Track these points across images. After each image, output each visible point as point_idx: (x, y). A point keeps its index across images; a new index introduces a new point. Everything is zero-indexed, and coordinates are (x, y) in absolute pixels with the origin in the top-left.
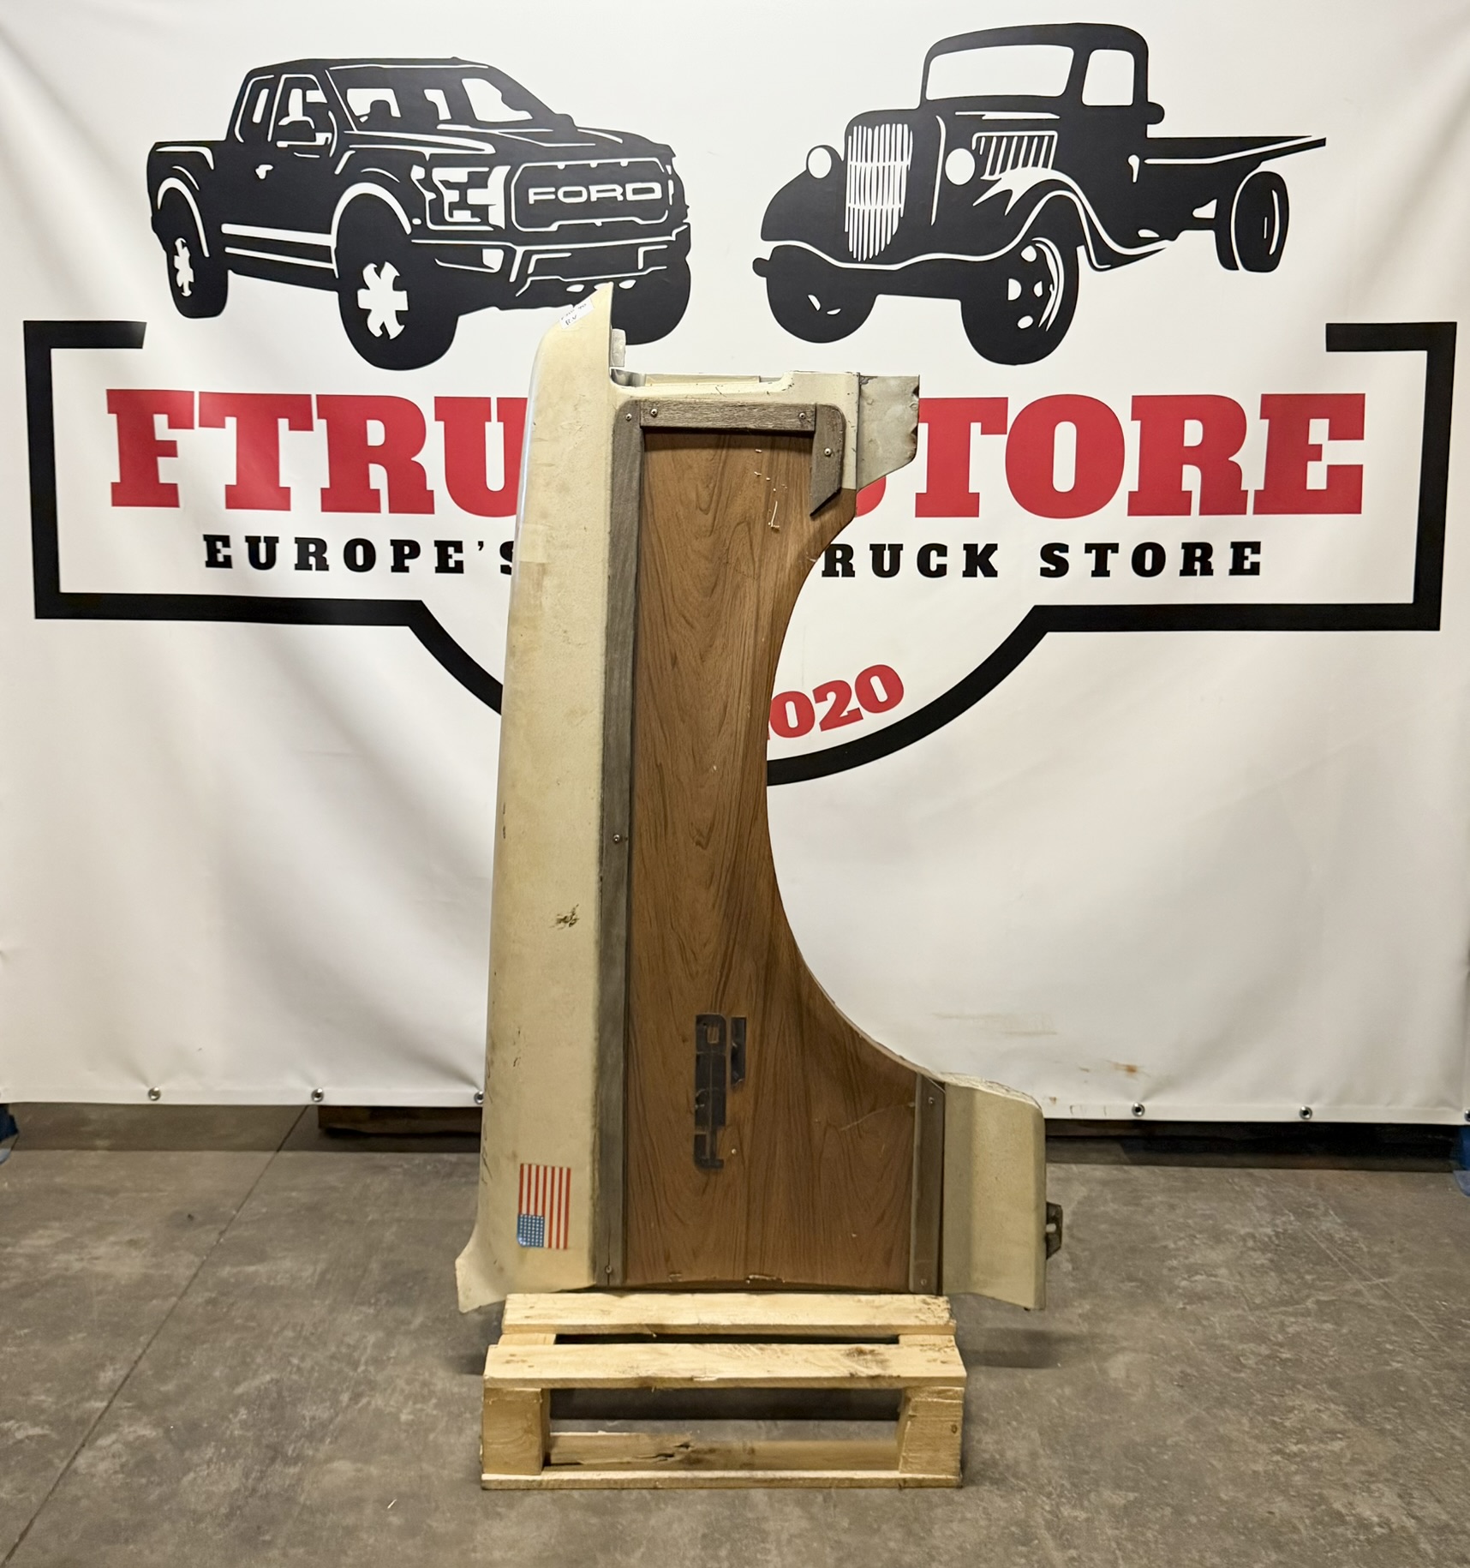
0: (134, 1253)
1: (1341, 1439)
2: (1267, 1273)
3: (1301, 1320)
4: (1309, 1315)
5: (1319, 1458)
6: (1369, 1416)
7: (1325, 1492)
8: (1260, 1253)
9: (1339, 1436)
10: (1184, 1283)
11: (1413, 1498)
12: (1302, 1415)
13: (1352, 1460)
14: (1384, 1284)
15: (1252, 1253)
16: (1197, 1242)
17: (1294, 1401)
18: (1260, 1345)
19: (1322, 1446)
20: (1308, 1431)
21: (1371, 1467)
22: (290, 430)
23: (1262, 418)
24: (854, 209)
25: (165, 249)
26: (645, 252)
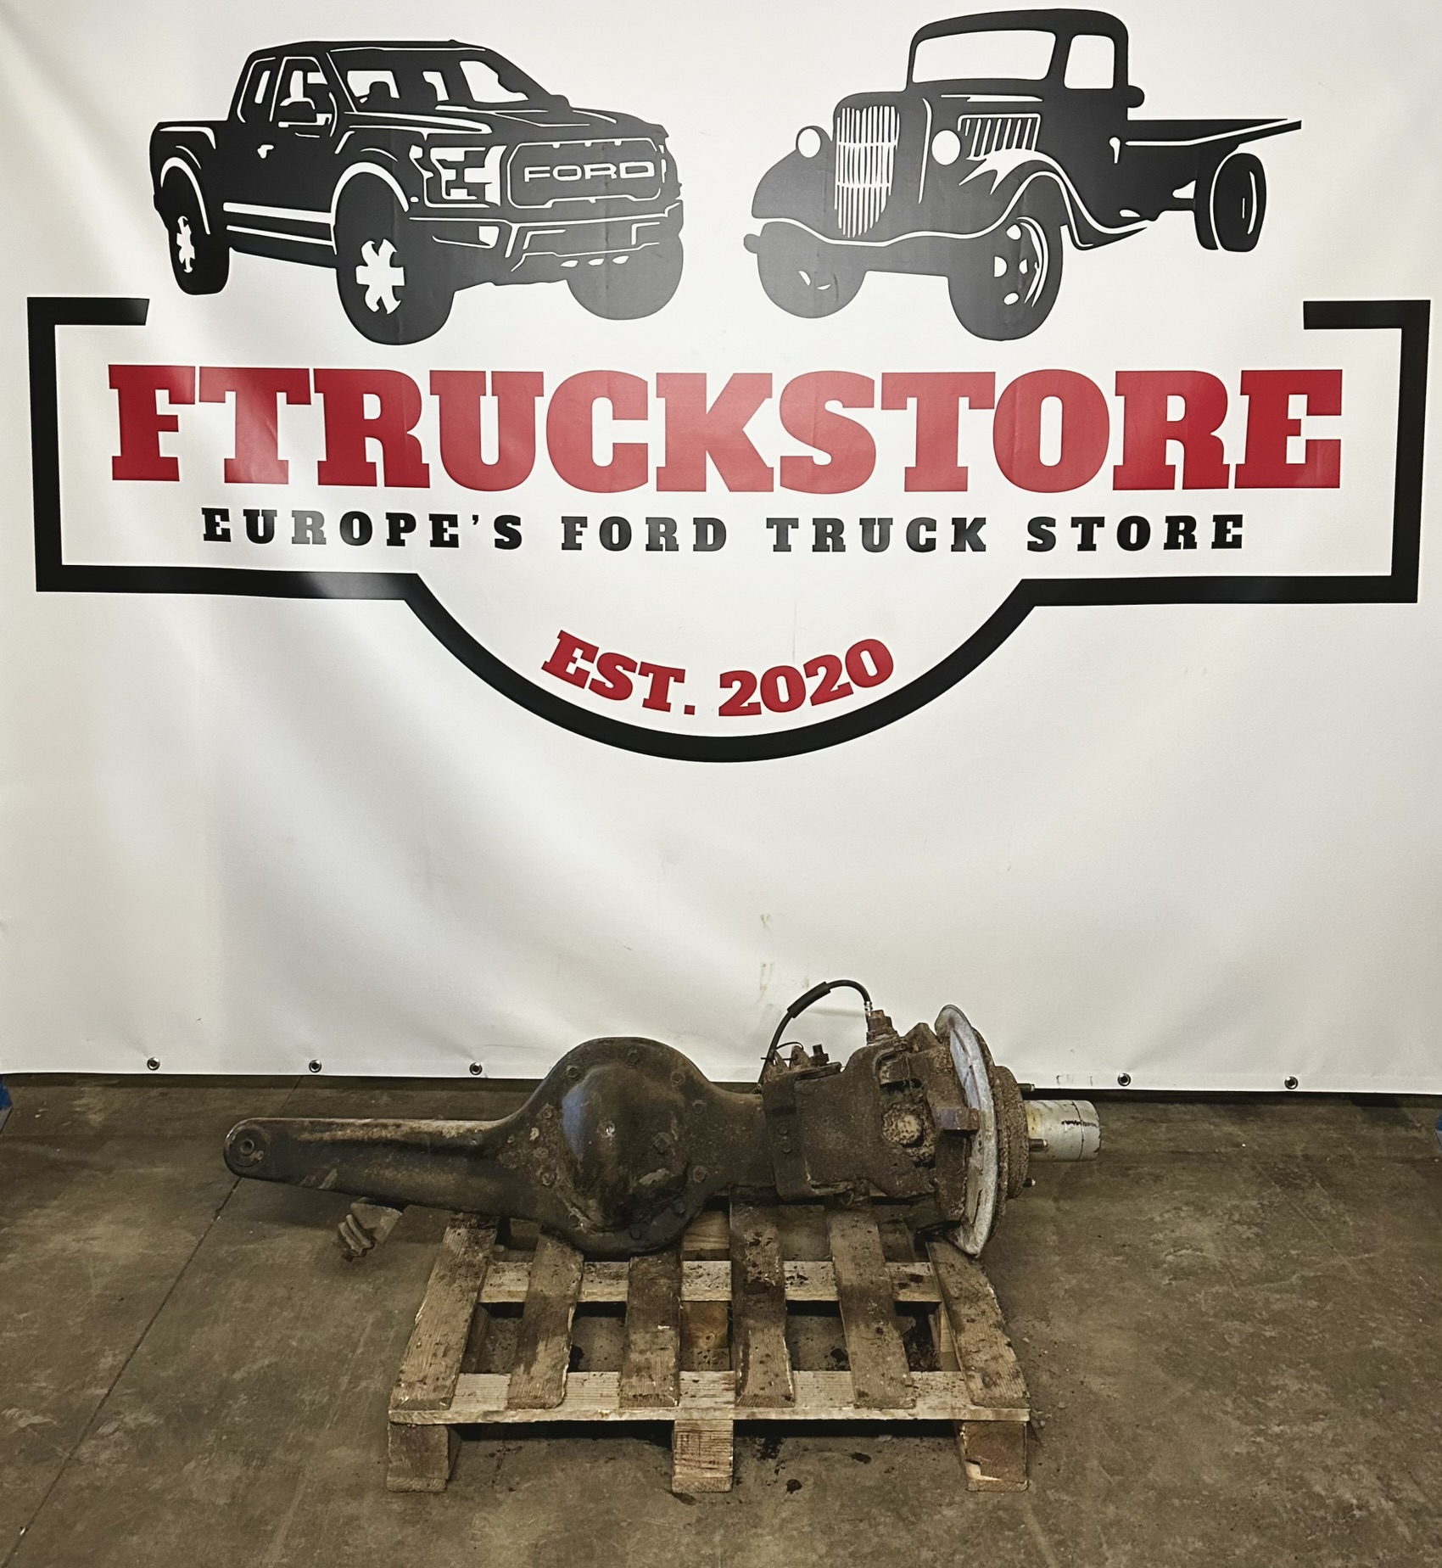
0: (131, 1232)
1: (1323, 1420)
2: (1253, 1248)
3: (1286, 1296)
4: (1294, 1292)
5: (1301, 1439)
6: (1350, 1396)
7: (1306, 1474)
8: (1245, 1227)
9: (1321, 1416)
10: (1170, 1258)
11: (1392, 1480)
12: (1286, 1395)
13: (1333, 1440)
14: (1368, 1258)
15: (1237, 1227)
16: (1183, 1214)
17: (1278, 1380)
18: (1244, 1322)
19: (1305, 1427)
20: (1291, 1411)
21: (1351, 1448)
22: (288, 403)
23: (1242, 394)
24: (843, 188)
25: (167, 227)
26: (638, 229)
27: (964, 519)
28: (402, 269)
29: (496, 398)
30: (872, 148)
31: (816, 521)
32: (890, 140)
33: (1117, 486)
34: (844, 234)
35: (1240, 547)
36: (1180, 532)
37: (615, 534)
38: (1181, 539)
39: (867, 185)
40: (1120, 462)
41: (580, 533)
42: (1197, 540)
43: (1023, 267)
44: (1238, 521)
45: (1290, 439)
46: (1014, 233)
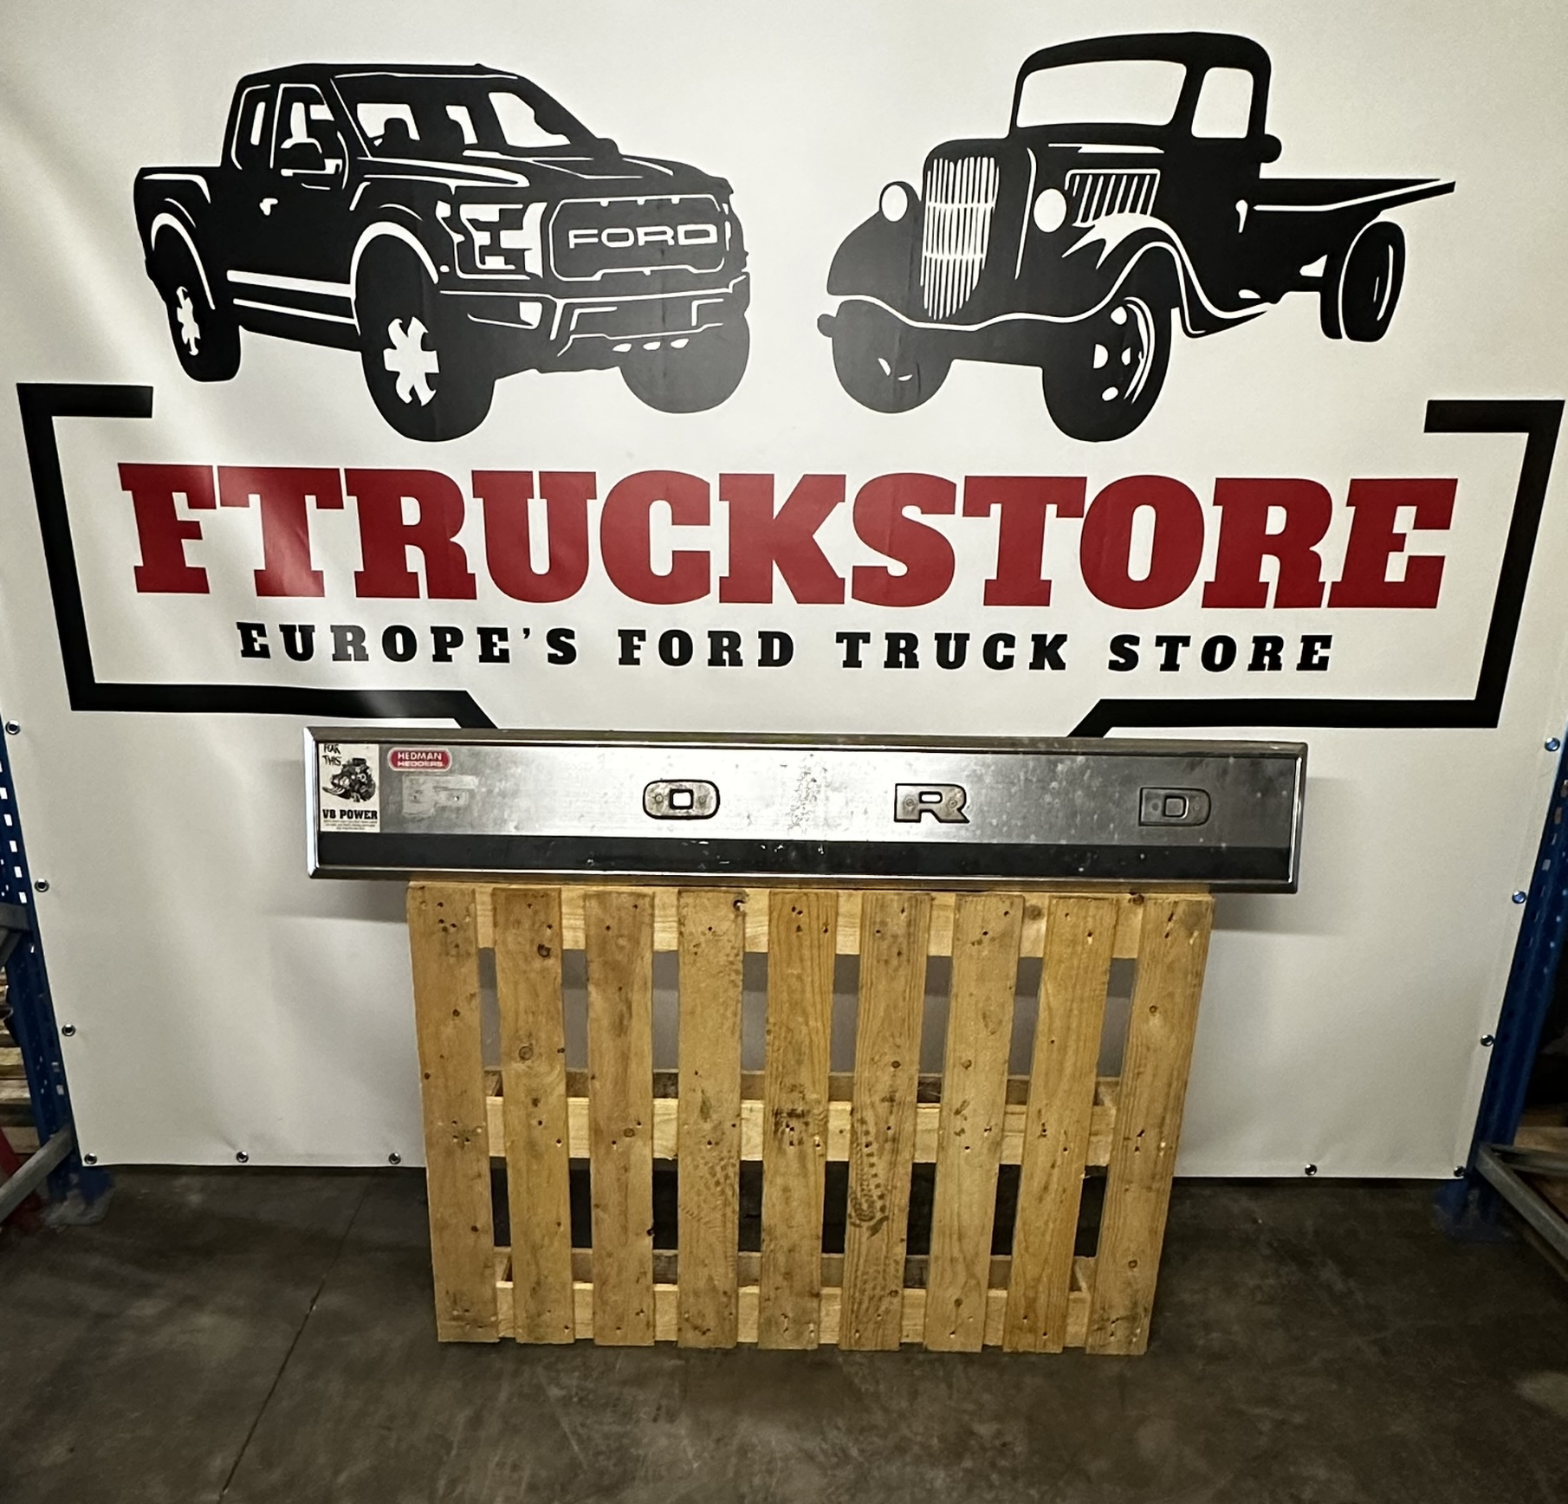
8: (1267, 1307)
10: (1202, 1341)
16: (1210, 1294)
22: (318, 507)
23: (1348, 505)
24: (931, 259)
25: (164, 299)
26: (699, 306)
27: (1045, 636)
28: (435, 353)
29: (545, 501)
30: (965, 210)
31: (888, 636)
32: (986, 201)
33: (1207, 603)
34: (930, 314)
35: (1325, 669)
36: (1267, 652)
37: (675, 648)
38: (1266, 660)
39: (958, 257)
40: (1212, 579)
41: (638, 647)
42: (1282, 661)
43: (1126, 357)
44: (1326, 641)
45: (1392, 555)
46: (1119, 316)
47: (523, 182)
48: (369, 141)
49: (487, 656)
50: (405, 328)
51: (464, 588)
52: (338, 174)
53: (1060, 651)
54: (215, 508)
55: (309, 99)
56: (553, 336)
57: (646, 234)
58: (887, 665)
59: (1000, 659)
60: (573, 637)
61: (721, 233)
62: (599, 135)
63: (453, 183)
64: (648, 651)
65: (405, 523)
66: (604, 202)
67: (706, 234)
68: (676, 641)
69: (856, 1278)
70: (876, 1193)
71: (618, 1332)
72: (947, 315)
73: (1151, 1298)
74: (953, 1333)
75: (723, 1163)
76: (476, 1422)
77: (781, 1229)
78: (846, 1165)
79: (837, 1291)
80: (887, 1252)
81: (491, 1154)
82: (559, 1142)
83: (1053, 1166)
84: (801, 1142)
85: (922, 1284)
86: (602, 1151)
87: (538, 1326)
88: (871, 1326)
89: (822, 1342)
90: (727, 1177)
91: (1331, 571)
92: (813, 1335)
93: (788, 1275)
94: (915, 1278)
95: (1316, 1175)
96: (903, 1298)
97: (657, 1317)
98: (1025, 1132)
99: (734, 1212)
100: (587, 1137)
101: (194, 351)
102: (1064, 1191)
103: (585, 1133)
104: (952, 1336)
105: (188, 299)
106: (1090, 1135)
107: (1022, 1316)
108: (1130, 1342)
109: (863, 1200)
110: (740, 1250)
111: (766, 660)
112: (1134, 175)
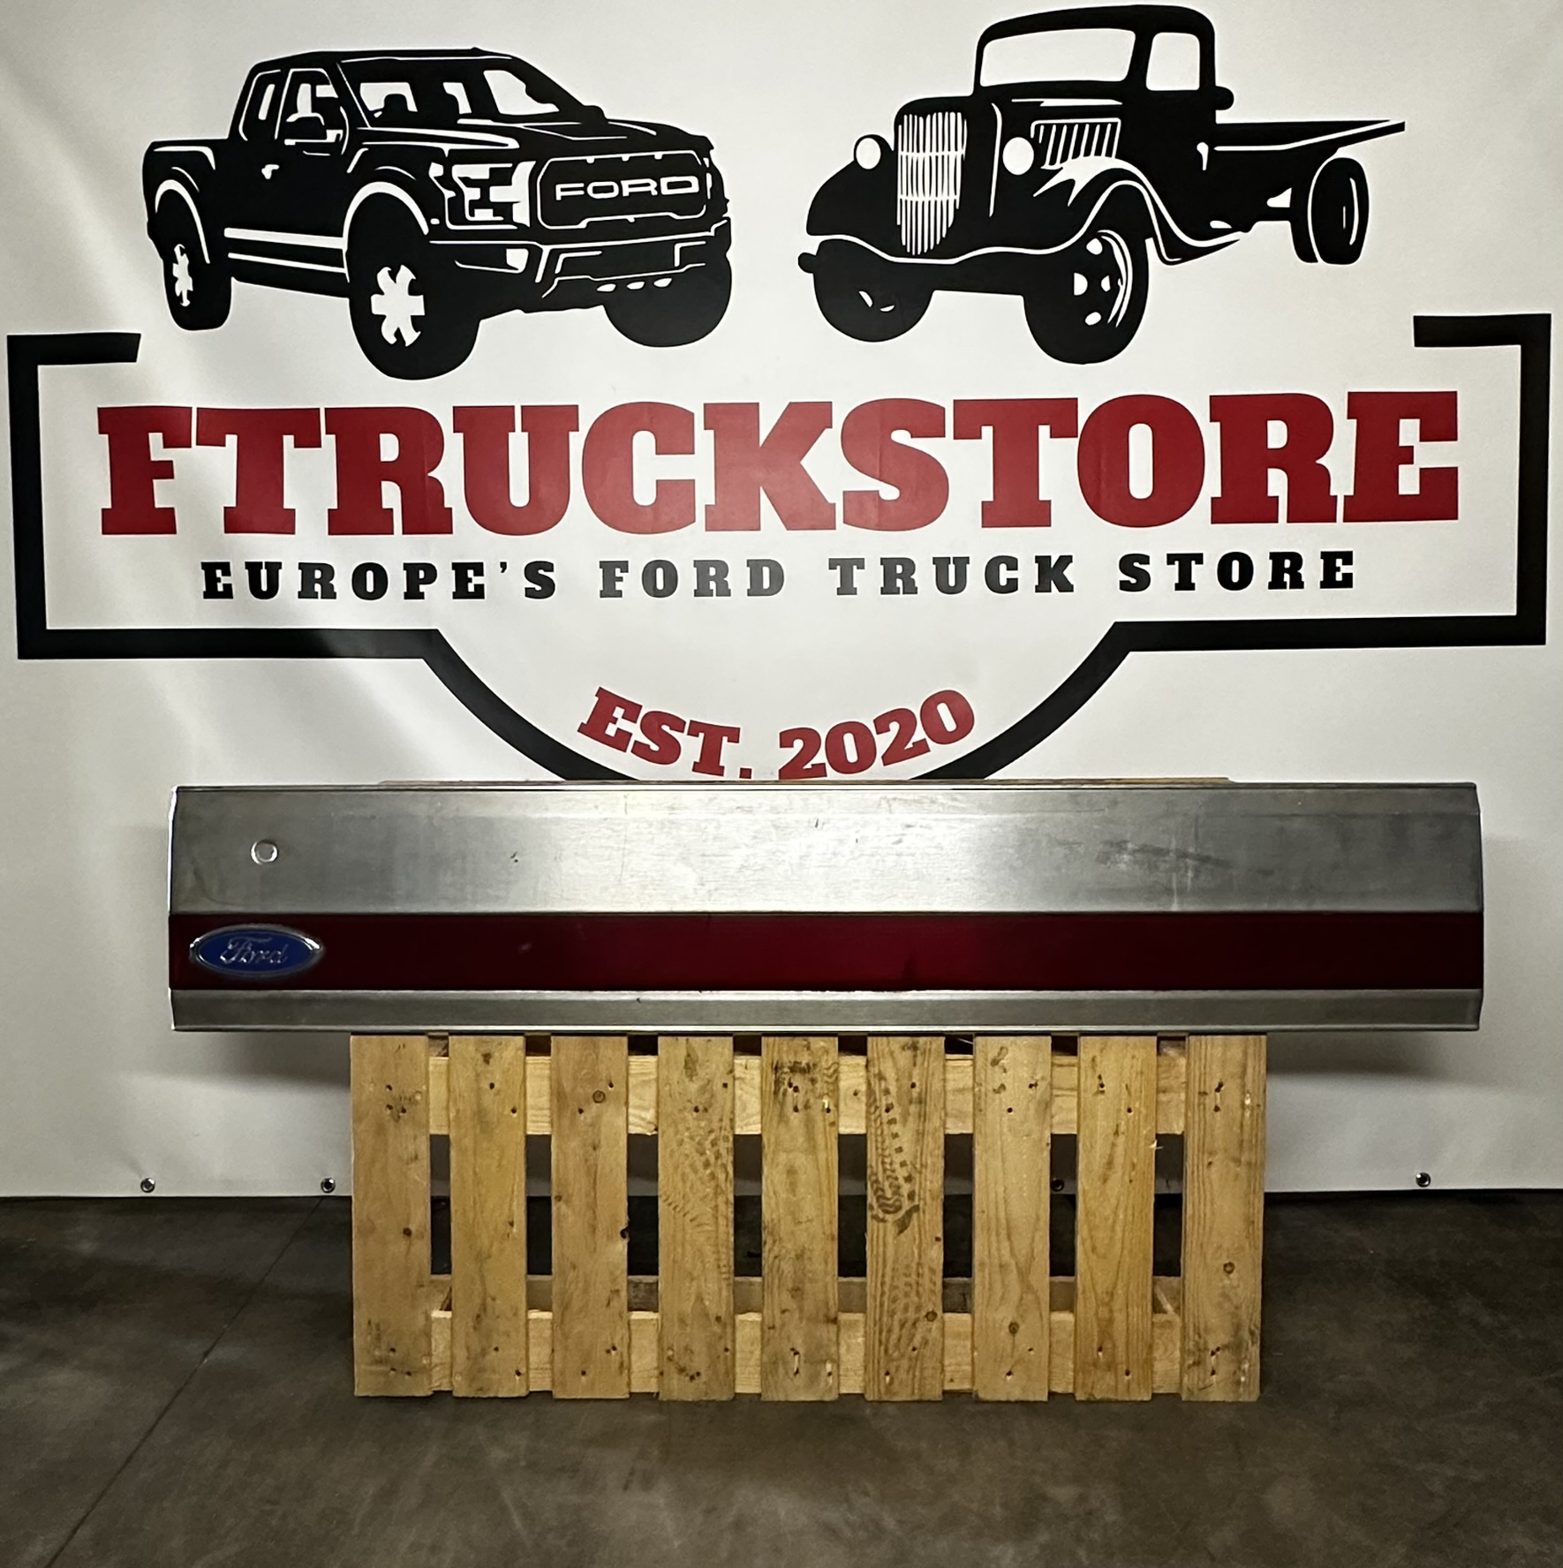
22: (296, 447)
23: (1349, 417)
24: (906, 202)
25: (162, 256)
26: (682, 249)
27: (1050, 557)
28: (421, 297)
29: (526, 434)
30: (937, 157)
31: (883, 561)
32: (956, 150)
33: (1216, 519)
34: (908, 250)
35: (1351, 586)
36: (1286, 569)
37: (660, 579)
38: (1287, 577)
39: (933, 198)
40: (1218, 494)
41: (621, 579)
42: (1303, 579)
43: (1106, 284)
44: (1347, 558)
45: (1402, 468)
46: (1095, 247)
47: (513, 144)
48: (370, 114)
49: (461, 592)
50: (393, 275)
51: (440, 523)
52: (339, 142)
53: (1066, 573)
54: (190, 446)
55: (316, 80)
56: (538, 279)
57: (630, 186)
58: (884, 591)
59: (1003, 582)
60: (552, 570)
61: (702, 184)
62: (585, 103)
63: (446, 147)
64: (631, 583)
65: (383, 458)
66: (590, 159)
67: (688, 184)
68: (660, 572)
69: (883, 1294)
70: (902, 1173)
71: (583, 1378)
72: (925, 251)
73: (1257, 1317)
74: (1009, 1374)
75: (712, 1136)
76: (388, 1494)
77: (784, 1228)
78: (862, 1138)
79: (859, 1316)
80: (920, 1257)
81: (433, 1131)
82: (514, 1111)
83: (1116, 1133)
84: (807, 1107)
85: (964, 1308)
86: (566, 1122)
87: (482, 1370)
88: (905, 1363)
89: (843, 1391)
90: (718, 1156)
91: (1342, 484)
92: (830, 1380)
93: (797, 1292)
94: (958, 1301)
95: (1430, 1187)
96: (943, 1323)
97: (634, 1358)
98: (1078, 1089)
99: (727, 1202)
100: (547, 1105)
101: (186, 303)
102: (1134, 1166)
103: (544, 1101)
104: (1009, 1378)
105: (185, 255)
106: (1158, 1091)
107: (1095, 1346)
108: (1238, 1383)
109: (887, 1184)
110: (737, 1274)
111: (755, 590)
112: (1096, 124)
